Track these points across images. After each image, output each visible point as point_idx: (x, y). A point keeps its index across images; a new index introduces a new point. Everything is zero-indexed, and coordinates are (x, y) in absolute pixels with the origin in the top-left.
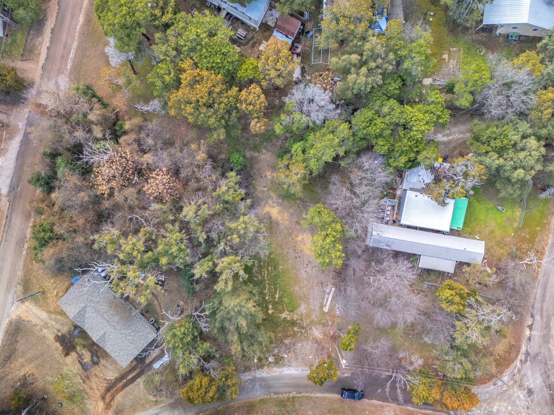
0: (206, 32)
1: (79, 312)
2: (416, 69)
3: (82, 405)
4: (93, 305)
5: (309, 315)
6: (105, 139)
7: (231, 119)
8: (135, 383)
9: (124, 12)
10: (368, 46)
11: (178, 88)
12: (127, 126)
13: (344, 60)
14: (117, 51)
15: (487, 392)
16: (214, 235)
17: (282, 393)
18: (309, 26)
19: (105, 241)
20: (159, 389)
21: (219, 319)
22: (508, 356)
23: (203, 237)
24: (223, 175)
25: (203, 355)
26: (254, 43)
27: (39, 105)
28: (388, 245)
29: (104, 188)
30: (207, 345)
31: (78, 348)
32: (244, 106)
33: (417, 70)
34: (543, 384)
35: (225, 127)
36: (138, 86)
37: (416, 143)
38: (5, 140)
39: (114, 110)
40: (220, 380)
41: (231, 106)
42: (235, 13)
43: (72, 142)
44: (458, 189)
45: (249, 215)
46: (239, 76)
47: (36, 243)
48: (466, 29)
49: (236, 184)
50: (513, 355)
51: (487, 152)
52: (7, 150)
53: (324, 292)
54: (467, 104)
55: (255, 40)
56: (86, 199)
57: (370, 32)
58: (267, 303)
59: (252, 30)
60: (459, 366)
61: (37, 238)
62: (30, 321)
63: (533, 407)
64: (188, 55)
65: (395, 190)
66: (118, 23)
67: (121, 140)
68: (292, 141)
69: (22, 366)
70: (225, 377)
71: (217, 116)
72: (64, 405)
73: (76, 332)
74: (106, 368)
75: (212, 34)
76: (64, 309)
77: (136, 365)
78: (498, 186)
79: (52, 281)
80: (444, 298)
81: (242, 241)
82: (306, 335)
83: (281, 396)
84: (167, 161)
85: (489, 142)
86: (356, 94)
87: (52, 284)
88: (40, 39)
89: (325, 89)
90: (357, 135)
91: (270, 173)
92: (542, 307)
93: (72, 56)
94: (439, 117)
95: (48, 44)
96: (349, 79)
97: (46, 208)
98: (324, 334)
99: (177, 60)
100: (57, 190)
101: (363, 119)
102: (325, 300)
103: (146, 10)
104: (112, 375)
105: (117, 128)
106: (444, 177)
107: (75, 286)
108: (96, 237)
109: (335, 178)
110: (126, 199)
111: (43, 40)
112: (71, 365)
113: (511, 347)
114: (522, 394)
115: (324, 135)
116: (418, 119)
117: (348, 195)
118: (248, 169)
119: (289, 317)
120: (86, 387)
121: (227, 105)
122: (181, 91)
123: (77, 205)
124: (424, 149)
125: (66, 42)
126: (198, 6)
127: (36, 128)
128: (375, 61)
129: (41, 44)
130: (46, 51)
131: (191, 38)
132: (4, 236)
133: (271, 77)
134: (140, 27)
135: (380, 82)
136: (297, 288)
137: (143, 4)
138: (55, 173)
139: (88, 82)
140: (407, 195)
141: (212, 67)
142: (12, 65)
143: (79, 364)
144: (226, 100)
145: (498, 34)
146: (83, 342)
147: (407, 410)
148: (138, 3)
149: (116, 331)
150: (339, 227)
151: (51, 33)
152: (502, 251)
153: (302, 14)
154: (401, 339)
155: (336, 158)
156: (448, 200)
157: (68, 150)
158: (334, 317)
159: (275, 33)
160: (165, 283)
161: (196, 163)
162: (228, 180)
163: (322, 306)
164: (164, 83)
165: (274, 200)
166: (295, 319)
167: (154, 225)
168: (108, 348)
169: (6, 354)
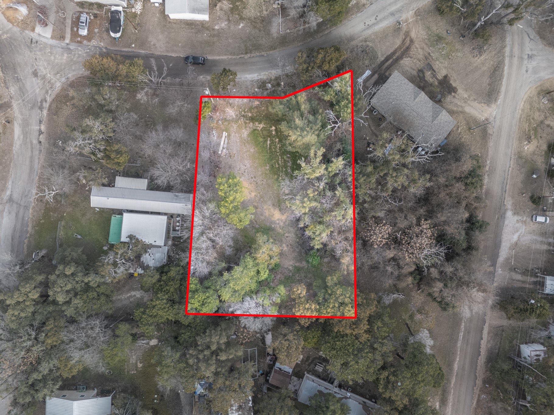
0: (351, 366)
1: (437, 116)
2: (168, 353)
3: (430, 33)
4: (427, 123)
5: (240, 127)
6: (428, 267)
7: (322, 294)
8: (385, 56)
9: (420, 376)
10: (213, 368)
11: (370, 317)
12: (410, 279)
13: (231, 354)
14: (423, 342)
15: (74, 71)
16: (329, 194)
17: (256, 57)
18: (262, 380)
19: (421, 181)
20: (364, 53)
21: (318, 122)
22: (58, 105)
23: (338, 191)
24: (325, 245)
25: (330, 89)
26: (307, 360)
27: (484, 291)
28: (177, 196)
29: (425, 225)
30: (327, 98)
31: (437, 83)
32: (313, 307)
33: (167, 351)
34: (24, 82)
35: (327, 286)
36: (404, 314)
37: (162, 289)
38: (512, 257)
39: (423, 291)
40: (313, 68)
41: (324, 305)
42: (326, 384)
43: (455, 263)
44: (120, 252)
45: (301, 214)
46: (319, 332)
47: (478, 172)
48: (124, 391)
49: (314, 239)
50: (54, 106)
51: (98, 286)
52: (510, 248)
53: (227, 149)
54: (120, 326)
55: (307, 363)
56: (439, 215)
57: (211, 380)
58: (277, 136)
59: (310, 371)
60: (106, 97)
61: (478, 176)
62: (479, 103)
63: (31, 60)
64: (364, 345)
65: (174, 245)
66: (424, 366)
67: (413, 268)
68: (269, 280)
69: (483, 64)
70: (308, 70)
71: (335, 296)
72: (445, 32)
73: (439, 96)
74: (411, 68)
75: (345, 365)
76: (451, 117)
77: (386, 72)
78: (85, 257)
79: (463, 140)
80: (124, 155)
81: (305, 192)
82: (240, 110)
83: (258, 54)
84: (373, 253)
85: (98, 296)
86: (218, 326)
87: (463, 137)
88: (489, 345)
89: (245, 327)
90: (214, 290)
91: (284, 249)
92: (32, 152)
93: (462, 334)
94: (144, 313)
95: (482, 342)
96: (226, 338)
97: (473, 203)
98: (224, 112)
99: (373, 340)
100: (464, 220)
101: (210, 305)
102: (226, 142)
103: (402, 380)
104: (406, 62)
105: (418, 277)
106: (133, 261)
107: (443, 138)
108: (428, 184)
109: (229, 251)
110: (406, 217)
111: (487, 345)
112: (442, 67)
113: (56, 113)
114: (42, 71)
115: (243, 288)
116: (162, 309)
117: (217, 239)
118: (304, 251)
119: (257, 125)
120: (427, 49)
121: (328, 306)
122: (367, 314)
123: (446, 209)
124: (155, 284)
125: (467, 345)
126: (358, 387)
127: (486, 271)
128: (205, 356)
129: (488, 342)
130: (483, 336)
131: (363, 360)
132: (506, 174)
133: (292, 334)
134: (406, 364)
135: (198, 338)
136: (252, 150)
137: (405, 384)
138: (467, 234)
139: (445, 313)
140: (163, 242)
141: (343, 337)
142: (511, 322)
143: (435, 69)
144: (328, 311)
145: (96, 389)
146: (433, 88)
147: (145, 50)
148: (409, 384)
149: (405, 102)
150: (223, 210)
151: (480, 352)
152: (73, 199)
153: (269, 389)
154: (156, 112)
155: (229, 269)
156: (127, 240)
157: (458, 254)
158: (217, 128)
159: (290, 371)
160: (366, 145)
161: (349, 254)
162: (321, 241)
163: (229, 136)
164: (382, 320)
165: (278, 226)
166: (251, 124)
167: (380, 198)
168: (411, 87)
169: (497, 73)
